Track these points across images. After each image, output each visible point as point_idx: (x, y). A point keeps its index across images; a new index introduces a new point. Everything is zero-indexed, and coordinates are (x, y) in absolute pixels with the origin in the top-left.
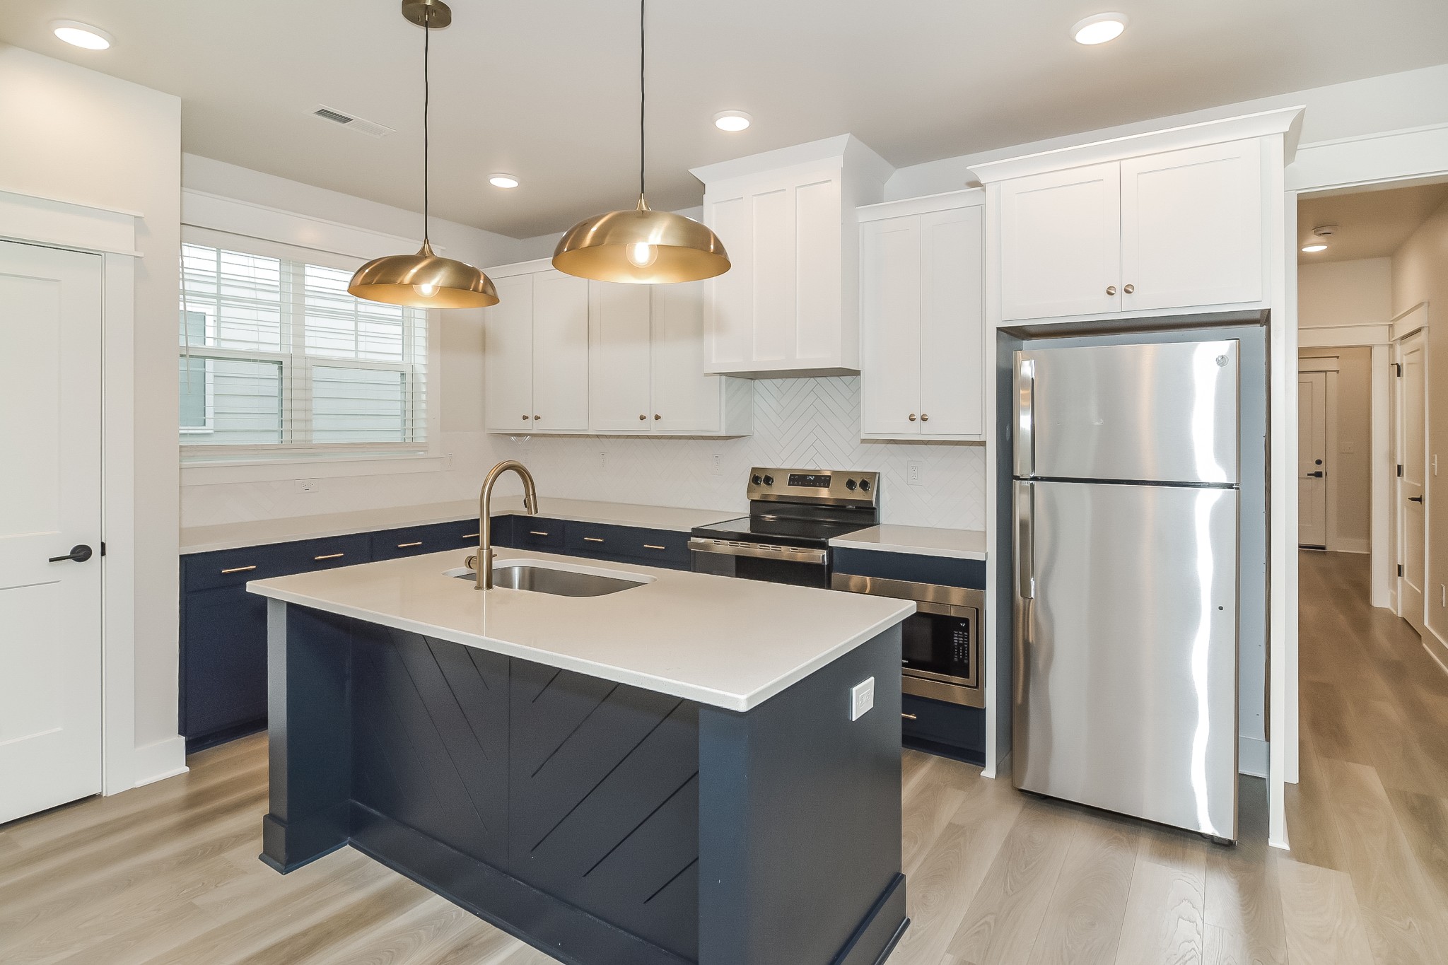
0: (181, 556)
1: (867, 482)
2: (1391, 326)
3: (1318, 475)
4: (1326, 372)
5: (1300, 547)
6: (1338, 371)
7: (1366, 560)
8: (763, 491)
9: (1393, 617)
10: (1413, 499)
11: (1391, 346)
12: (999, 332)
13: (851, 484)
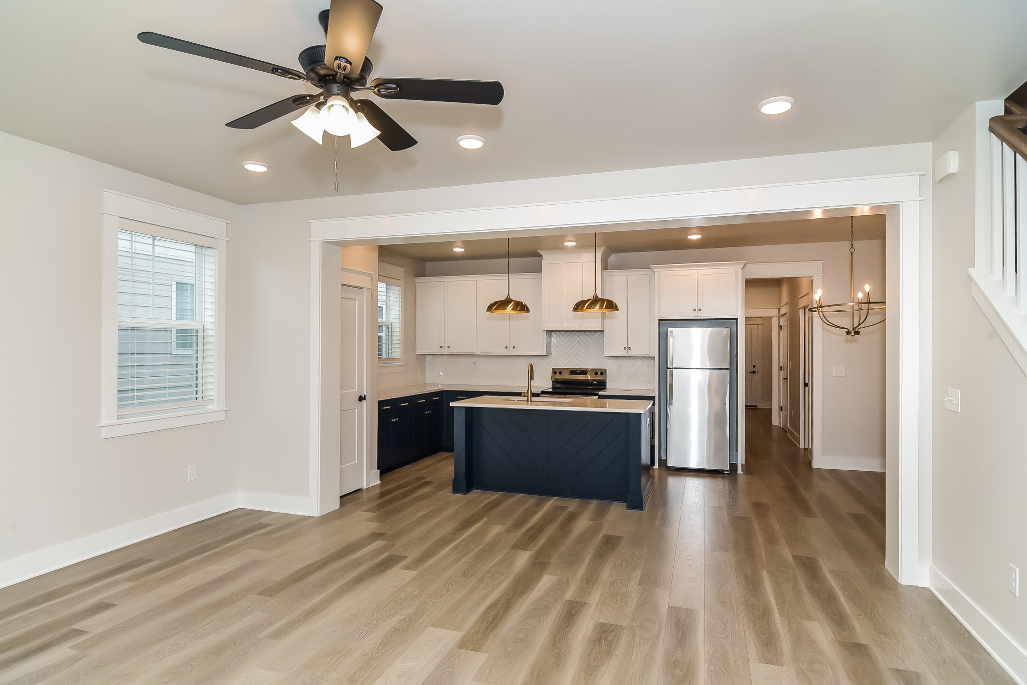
0: (378, 401)
1: (603, 372)
2: (779, 309)
3: (754, 372)
4: (757, 324)
5: (746, 406)
6: (762, 324)
7: (770, 410)
8: (558, 377)
9: (780, 428)
10: (784, 379)
11: (779, 317)
12: (660, 320)
13: (596, 373)
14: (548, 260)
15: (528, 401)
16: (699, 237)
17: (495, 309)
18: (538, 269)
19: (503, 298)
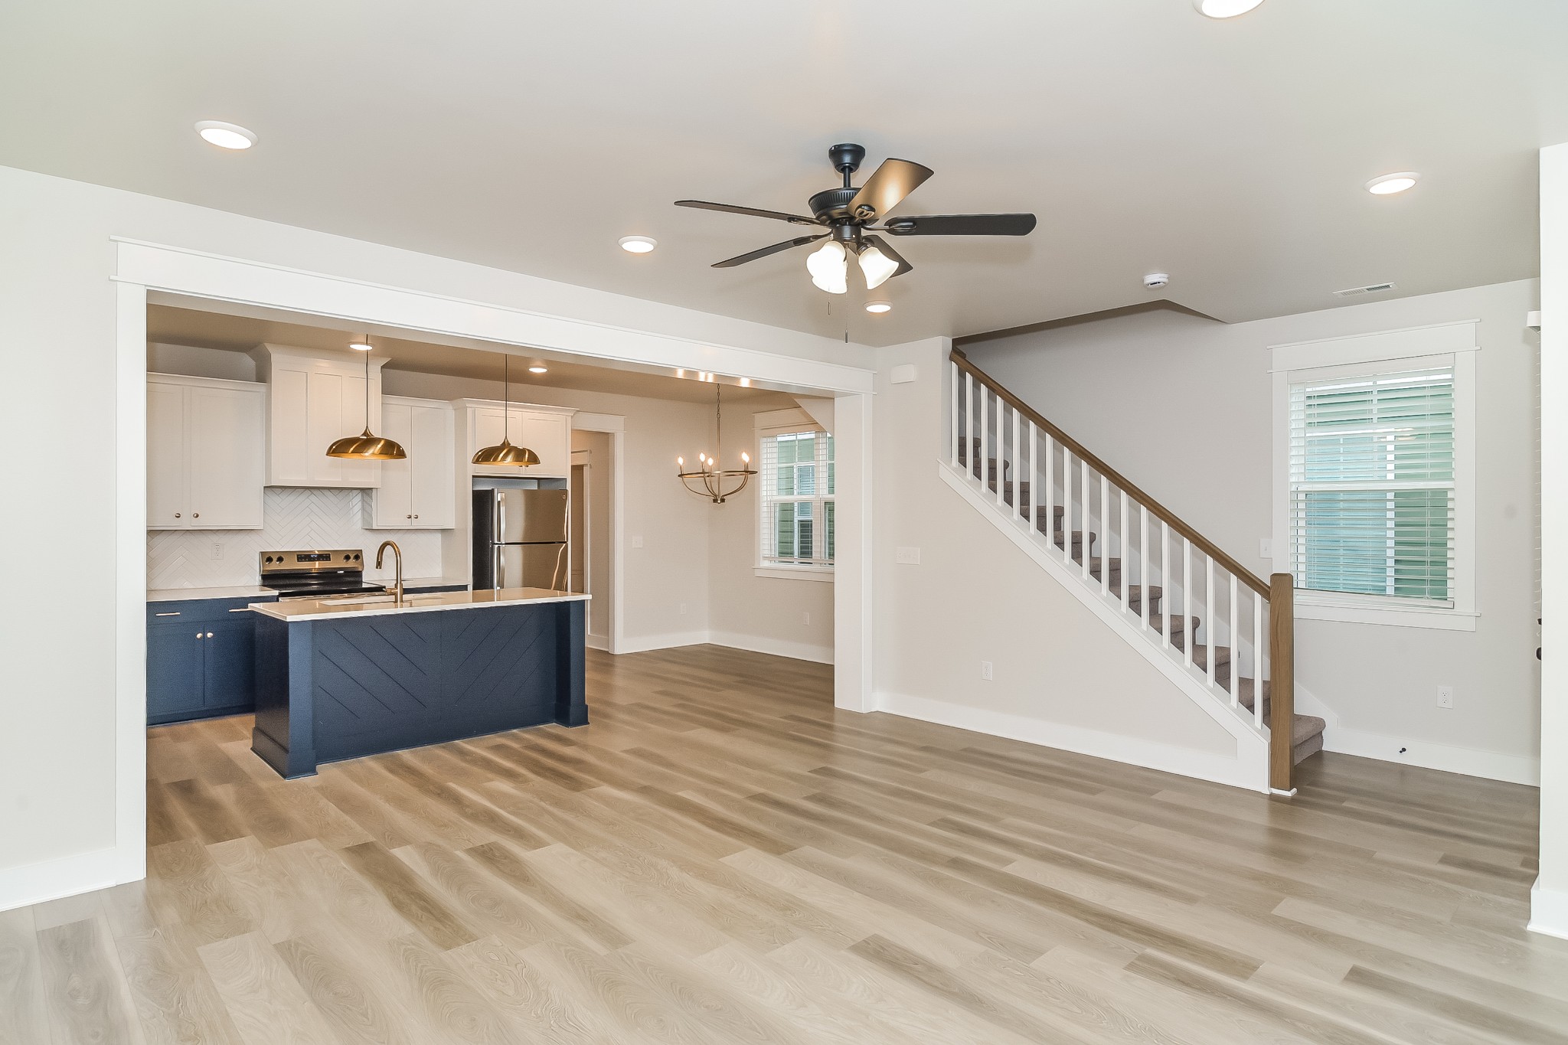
1: (357, 555)
8: (275, 566)
12: (473, 476)
13: (347, 558)
14: (280, 361)
15: (396, 602)
16: (545, 370)
17: (352, 452)
18: (262, 376)
19: (358, 433)
